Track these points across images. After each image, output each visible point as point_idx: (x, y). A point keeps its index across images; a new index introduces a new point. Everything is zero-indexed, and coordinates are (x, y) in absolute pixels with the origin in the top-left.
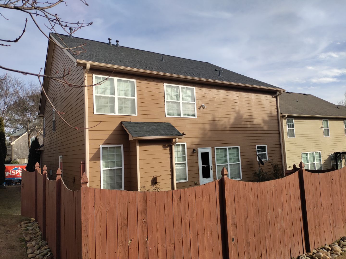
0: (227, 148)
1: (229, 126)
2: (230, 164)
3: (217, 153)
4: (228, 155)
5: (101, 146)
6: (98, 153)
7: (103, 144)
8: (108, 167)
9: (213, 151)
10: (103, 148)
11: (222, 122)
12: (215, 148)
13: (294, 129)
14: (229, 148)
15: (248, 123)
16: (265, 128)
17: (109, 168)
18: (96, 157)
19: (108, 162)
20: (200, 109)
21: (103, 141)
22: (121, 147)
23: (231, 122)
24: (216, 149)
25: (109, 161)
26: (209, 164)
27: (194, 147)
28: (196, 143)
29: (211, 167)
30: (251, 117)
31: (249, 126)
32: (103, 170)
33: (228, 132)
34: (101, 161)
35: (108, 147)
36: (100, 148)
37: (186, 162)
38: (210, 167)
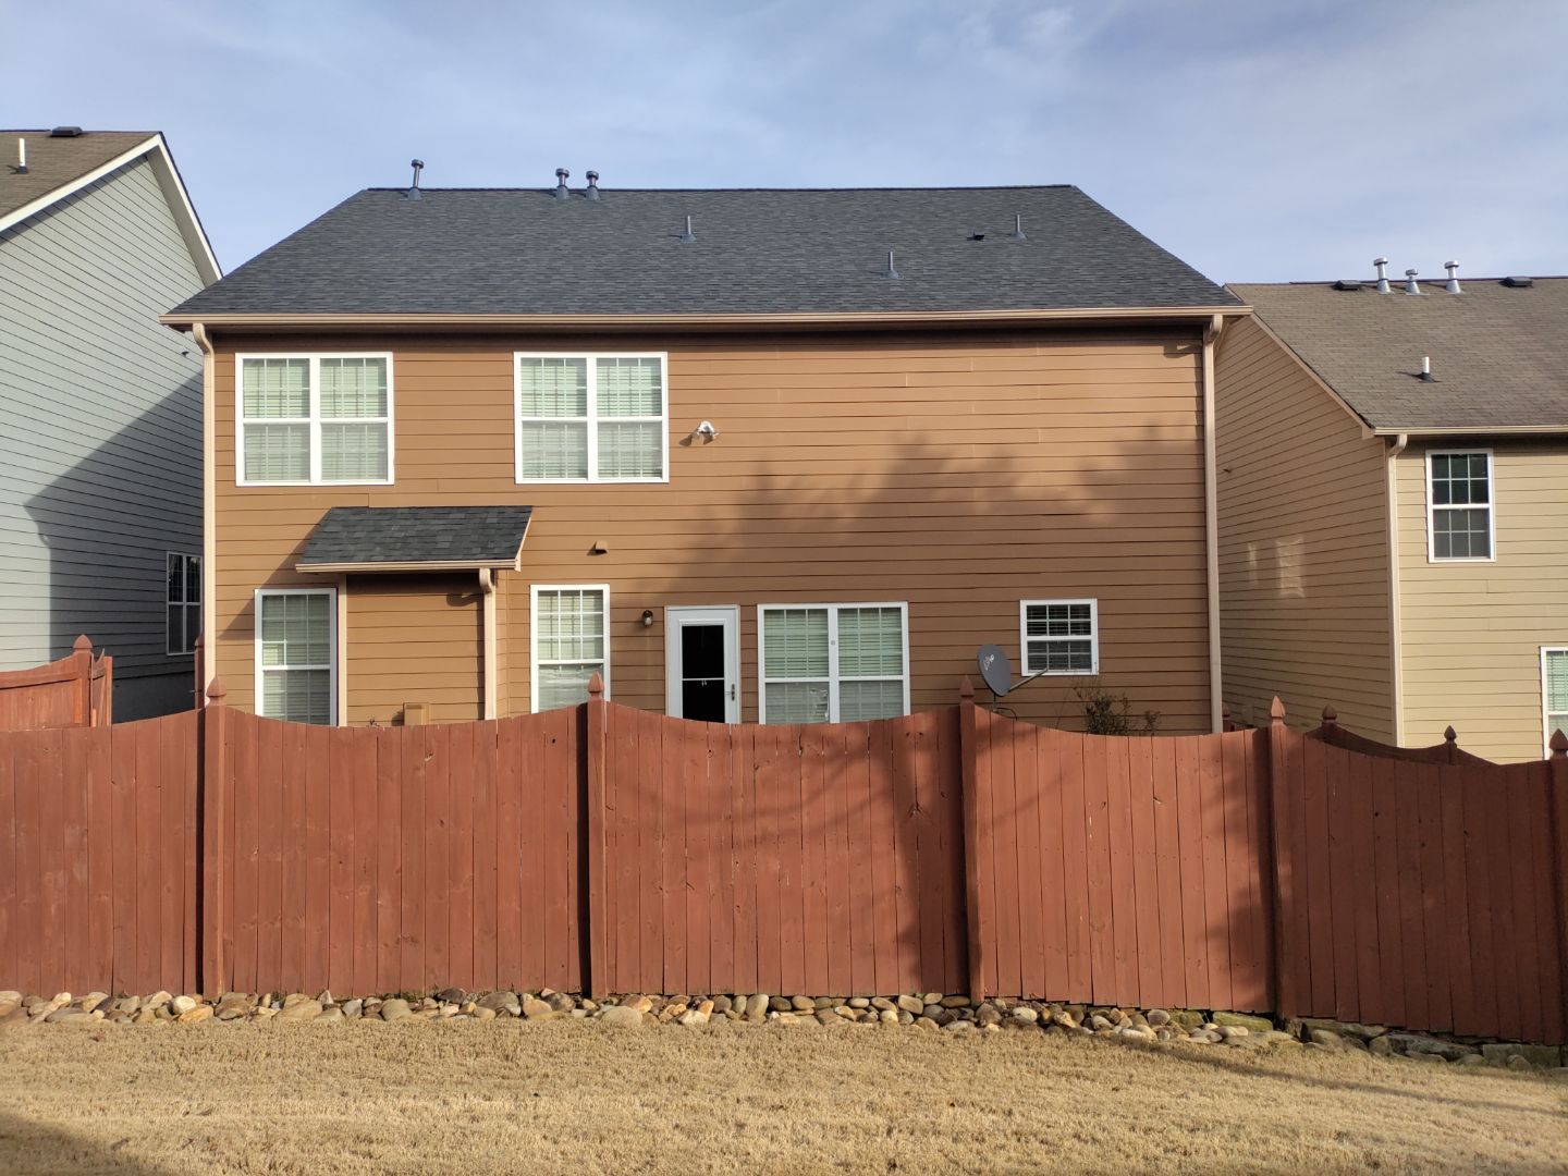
0: (833, 609)
1: (849, 512)
2: (841, 682)
3: (770, 632)
4: (833, 643)
5: (257, 591)
6: (248, 614)
7: (267, 586)
8: (281, 662)
9: (749, 622)
10: (265, 598)
11: (811, 496)
12: (761, 609)
13: (1486, 511)
14: (841, 611)
15: (977, 494)
16: (1101, 512)
17: (285, 667)
18: (240, 629)
19: (283, 645)
20: (687, 442)
21: (266, 577)
22: (328, 596)
23: (866, 495)
24: (767, 612)
25: (285, 642)
26: (722, 676)
27: (647, 600)
28: (663, 586)
29: (733, 687)
30: (1001, 463)
31: (982, 508)
32: (266, 673)
33: (843, 539)
34: (259, 642)
35: (281, 597)
36: (253, 600)
37: (606, 660)
38: (727, 689)
